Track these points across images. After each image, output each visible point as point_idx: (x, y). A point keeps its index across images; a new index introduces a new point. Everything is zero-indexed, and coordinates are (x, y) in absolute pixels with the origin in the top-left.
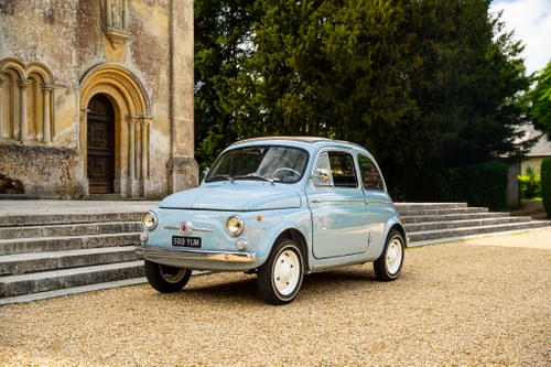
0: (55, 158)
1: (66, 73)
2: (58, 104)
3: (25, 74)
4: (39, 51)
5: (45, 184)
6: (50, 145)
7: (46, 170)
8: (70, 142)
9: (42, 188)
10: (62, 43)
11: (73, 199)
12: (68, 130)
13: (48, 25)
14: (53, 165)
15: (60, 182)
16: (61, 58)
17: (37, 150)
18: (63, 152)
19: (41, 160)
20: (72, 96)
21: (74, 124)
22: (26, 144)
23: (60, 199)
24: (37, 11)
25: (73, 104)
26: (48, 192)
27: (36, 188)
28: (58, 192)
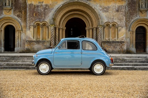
0: (118, 44)
1: (122, 23)
2: (119, 31)
3: (111, 25)
4: (114, 19)
5: (115, 50)
6: (117, 40)
7: (115, 47)
8: (123, 40)
9: (114, 51)
10: (121, 16)
11: (123, 53)
12: (122, 37)
13: (117, 13)
14: (117, 45)
15: (119, 49)
16: (120, 20)
17: (113, 42)
18: (120, 42)
19: (114, 44)
20: (124, 28)
21: (124, 35)
22: (110, 41)
23: (119, 53)
24: (114, 10)
25: (124, 30)
26: (116, 52)
27: (113, 51)
28: (119, 52)
